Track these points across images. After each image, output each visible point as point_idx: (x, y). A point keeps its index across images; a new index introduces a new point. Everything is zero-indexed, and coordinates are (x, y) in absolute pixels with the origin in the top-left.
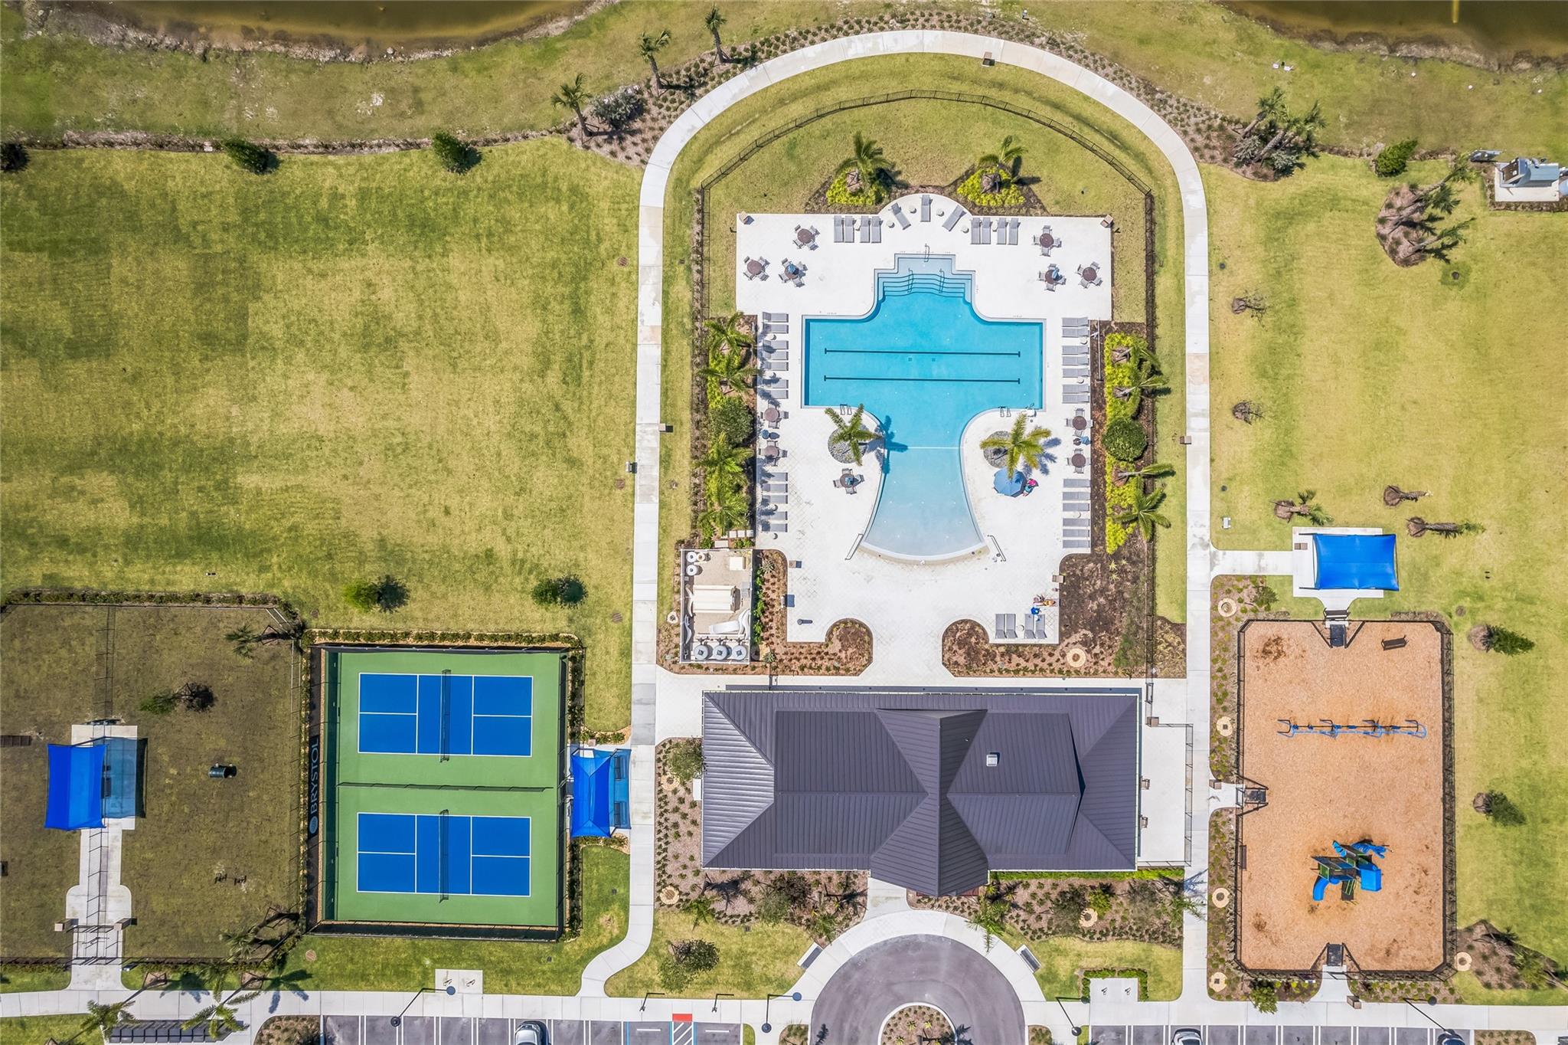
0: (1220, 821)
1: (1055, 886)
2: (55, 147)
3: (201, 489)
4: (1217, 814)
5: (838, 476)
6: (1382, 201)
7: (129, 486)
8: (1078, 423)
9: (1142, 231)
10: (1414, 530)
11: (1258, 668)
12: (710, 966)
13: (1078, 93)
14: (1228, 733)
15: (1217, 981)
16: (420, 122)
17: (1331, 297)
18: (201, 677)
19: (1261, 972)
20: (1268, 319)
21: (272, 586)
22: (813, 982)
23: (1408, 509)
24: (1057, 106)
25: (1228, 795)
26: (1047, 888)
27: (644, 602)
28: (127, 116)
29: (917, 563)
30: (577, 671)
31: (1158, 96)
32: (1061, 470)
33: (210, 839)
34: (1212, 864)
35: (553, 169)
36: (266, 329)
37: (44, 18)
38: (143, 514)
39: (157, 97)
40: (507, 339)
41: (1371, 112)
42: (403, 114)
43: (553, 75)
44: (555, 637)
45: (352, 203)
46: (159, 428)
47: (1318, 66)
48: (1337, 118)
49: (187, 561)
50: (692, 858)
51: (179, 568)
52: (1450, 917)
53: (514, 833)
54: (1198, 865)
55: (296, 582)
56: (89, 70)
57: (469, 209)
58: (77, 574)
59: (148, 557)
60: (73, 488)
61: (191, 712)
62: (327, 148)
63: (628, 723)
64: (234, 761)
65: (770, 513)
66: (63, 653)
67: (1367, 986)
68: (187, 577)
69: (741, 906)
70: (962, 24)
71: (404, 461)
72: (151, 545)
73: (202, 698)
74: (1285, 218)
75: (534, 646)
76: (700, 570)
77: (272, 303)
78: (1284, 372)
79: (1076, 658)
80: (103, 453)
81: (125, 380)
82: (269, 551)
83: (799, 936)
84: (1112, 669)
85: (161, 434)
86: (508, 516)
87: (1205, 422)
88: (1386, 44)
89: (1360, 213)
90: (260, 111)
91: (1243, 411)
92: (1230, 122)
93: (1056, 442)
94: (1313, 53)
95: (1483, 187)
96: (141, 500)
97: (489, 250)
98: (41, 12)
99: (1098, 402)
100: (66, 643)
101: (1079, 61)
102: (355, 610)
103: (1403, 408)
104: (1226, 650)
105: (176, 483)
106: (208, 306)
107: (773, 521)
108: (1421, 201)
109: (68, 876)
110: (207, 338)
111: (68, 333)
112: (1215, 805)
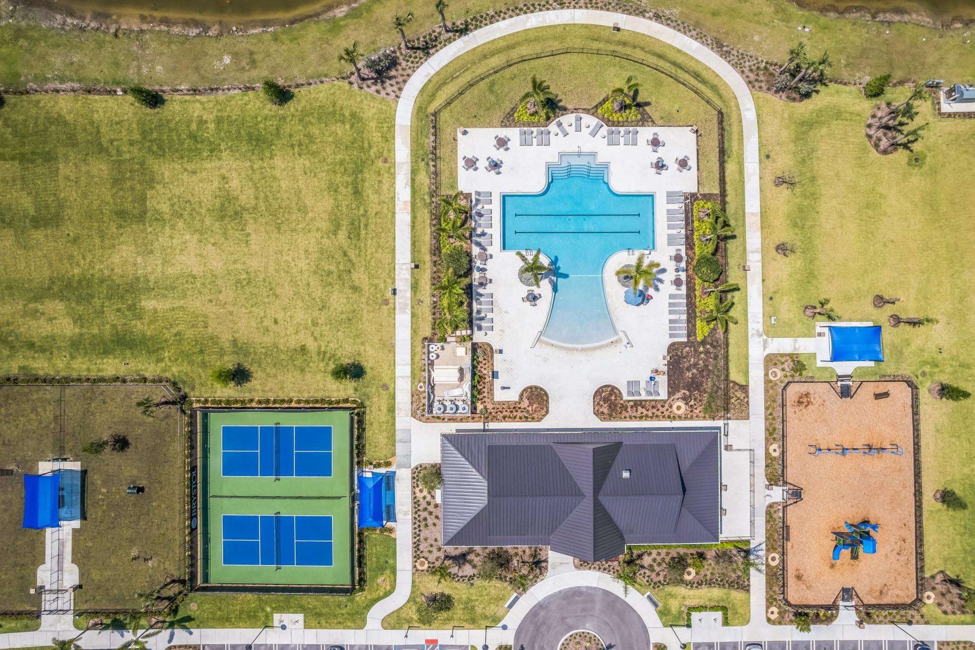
0: (772, 510)
1: (668, 554)
2: (22, 93)
3: (118, 310)
4: (771, 506)
5: (525, 295)
6: (869, 113)
7: (73, 309)
8: (678, 258)
9: (716, 135)
10: (893, 323)
11: (795, 412)
12: (449, 609)
13: (674, 48)
14: (776, 454)
15: (772, 613)
16: (254, 73)
17: (837, 175)
18: (121, 430)
19: (800, 606)
20: (798, 190)
21: (165, 371)
22: (515, 617)
23: (889, 310)
24: (660, 57)
25: (777, 494)
26: (663, 555)
27: (403, 377)
28: (67, 73)
29: (577, 350)
30: (361, 422)
31: (725, 49)
32: (667, 288)
33: (128, 533)
34: (768, 538)
35: (340, 103)
36: (158, 207)
37: (13, 11)
38: (82, 327)
39: (86, 60)
40: (312, 211)
41: (861, 56)
42: (243, 69)
43: (338, 42)
44: (346, 401)
45: (212, 126)
46: (91, 272)
47: (827, 28)
48: (839, 61)
49: (111, 356)
50: (436, 540)
51: (105, 361)
52: (920, 569)
53: (322, 526)
54: (759, 539)
55: (180, 368)
56: (43, 44)
57: (287, 129)
58: (41, 366)
59: (86, 354)
60: (37, 311)
61: (115, 453)
62: (195, 91)
63: (394, 454)
64: (143, 483)
65: (482, 319)
66: (33, 416)
67: (868, 614)
68: (110, 366)
69: (468, 570)
70: (599, 5)
71: (248, 290)
72: (88, 346)
73: (122, 443)
74: (807, 125)
75: (333, 406)
76: (438, 356)
77: (162, 191)
78: (808, 223)
79: (679, 408)
80: (56, 289)
81: (69, 241)
82: (163, 349)
83: (505, 588)
84: (702, 415)
85: (92, 275)
86: (315, 324)
87: (758, 257)
88: (870, 13)
89: (855, 121)
90: (153, 68)
91: (782, 249)
92: (771, 65)
93: (663, 271)
94: (823, 20)
95: (933, 103)
96: (80, 318)
97: (300, 155)
98: (11, 8)
99: (690, 245)
100: (34, 410)
101: (674, 28)
102: (218, 386)
103: (885, 245)
104: (774, 401)
105: (103, 307)
106: (121, 193)
107: (484, 324)
108: (894, 113)
109: (38, 558)
110: (121, 214)
111: (32, 212)
112: (769, 501)
